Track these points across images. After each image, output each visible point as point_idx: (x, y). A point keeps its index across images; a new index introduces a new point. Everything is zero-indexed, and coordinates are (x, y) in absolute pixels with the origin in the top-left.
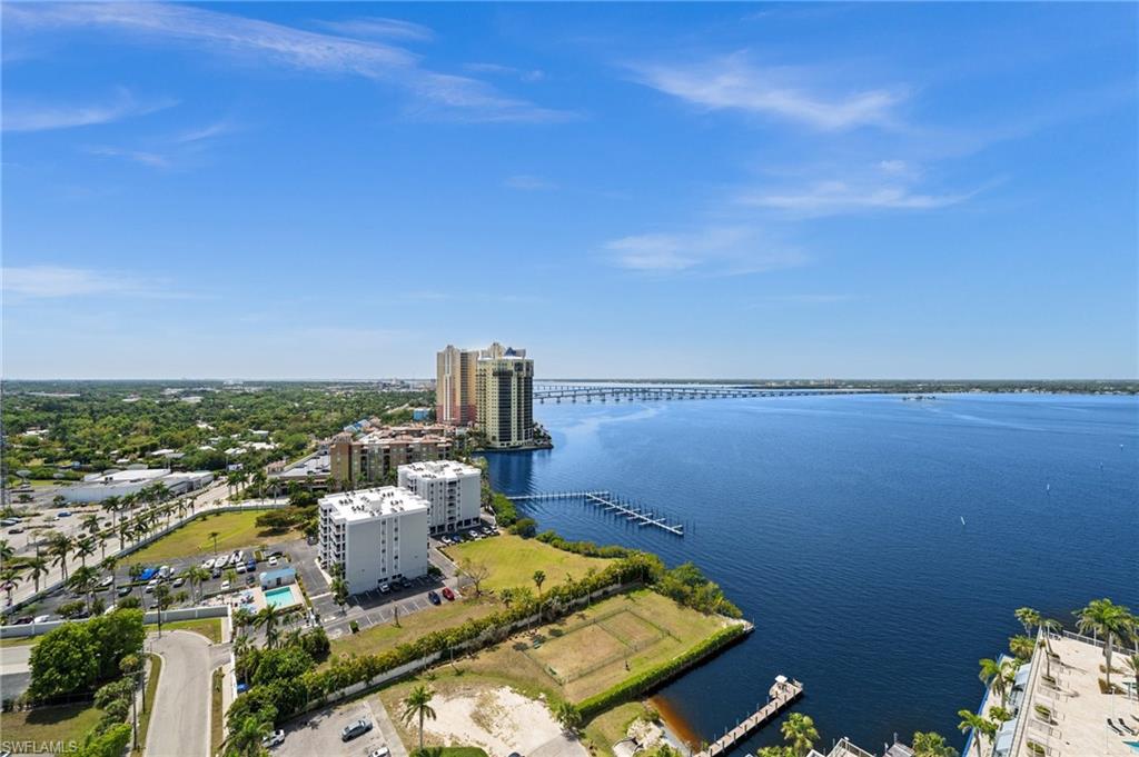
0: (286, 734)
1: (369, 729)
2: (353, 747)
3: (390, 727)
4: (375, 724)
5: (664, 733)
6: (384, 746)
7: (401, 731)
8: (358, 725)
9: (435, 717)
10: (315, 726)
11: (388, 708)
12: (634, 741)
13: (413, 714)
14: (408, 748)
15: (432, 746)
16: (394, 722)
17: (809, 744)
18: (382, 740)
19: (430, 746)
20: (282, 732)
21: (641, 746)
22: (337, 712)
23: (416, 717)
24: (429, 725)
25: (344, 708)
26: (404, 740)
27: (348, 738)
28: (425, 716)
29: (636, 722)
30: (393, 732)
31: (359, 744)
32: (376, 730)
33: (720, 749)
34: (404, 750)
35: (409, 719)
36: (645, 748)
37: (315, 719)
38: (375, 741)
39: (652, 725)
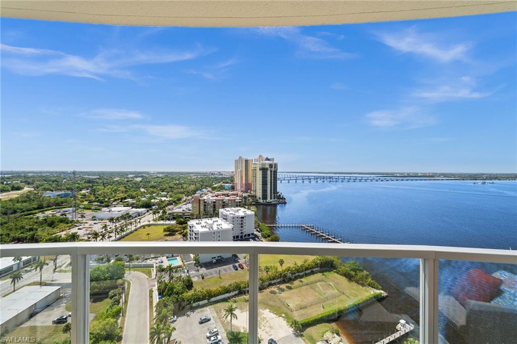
0: (177, 318)
1: (209, 320)
2: (203, 327)
3: (218, 320)
4: (212, 318)
5: (341, 339)
6: (215, 328)
7: (223, 323)
8: (205, 318)
9: (237, 318)
10: (188, 316)
11: (217, 312)
12: (327, 341)
13: (228, 316)
14: (226, 330)
15: (236, 331)
16: (220, 318)
18: (215, 325)
20: (175, 317)
22: (197, 311)
23: (229, 318)
24: (234, 321)
25: (199, 310)
26: (224, 327)
27: (201, 323)
28: (233, 318)
29: (327, 332)
30: (219, 323)
31: (206, 326)
32: (212, 321)
34: (224, 331)
35: (227, 317)
37: (188, 313)
38: (212, 326)
39: (335, 335)
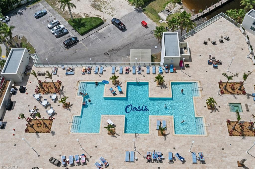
0: (10, 17)
1: (46, 13)
2: (41, 21)
3: (55, 12)
4: (48, 11)
5: (182, 7)
6: (55, 19)
7: (61, 13)
8: (40, 12)
9: (75, 7)
10: (21, 14)
11: (51, 5)
12: (168, 11)
13: (65, 6)
14: (66, 19)
15: (77, 18)
16: (56, 10)
17: (251, 7)
18: (53, 17)
19: (76, 18)
20: (7, 17)
21: (172, 12)
22: (28, 8)
23: (67, 8)
24: (73, 10)
25: (31, 6)
26: (63, 17)
27: (38, 17)
28: (71, 7)
29: (170, 4)
30: (58, 14)
31: (44, 19)
32: (49, 14)
33: (208, 11)
34: (64, 20)
35: (64, 8)
36: (173, 13)
37: (20, 11)
38: (51, 18)
39: (177, 4)
